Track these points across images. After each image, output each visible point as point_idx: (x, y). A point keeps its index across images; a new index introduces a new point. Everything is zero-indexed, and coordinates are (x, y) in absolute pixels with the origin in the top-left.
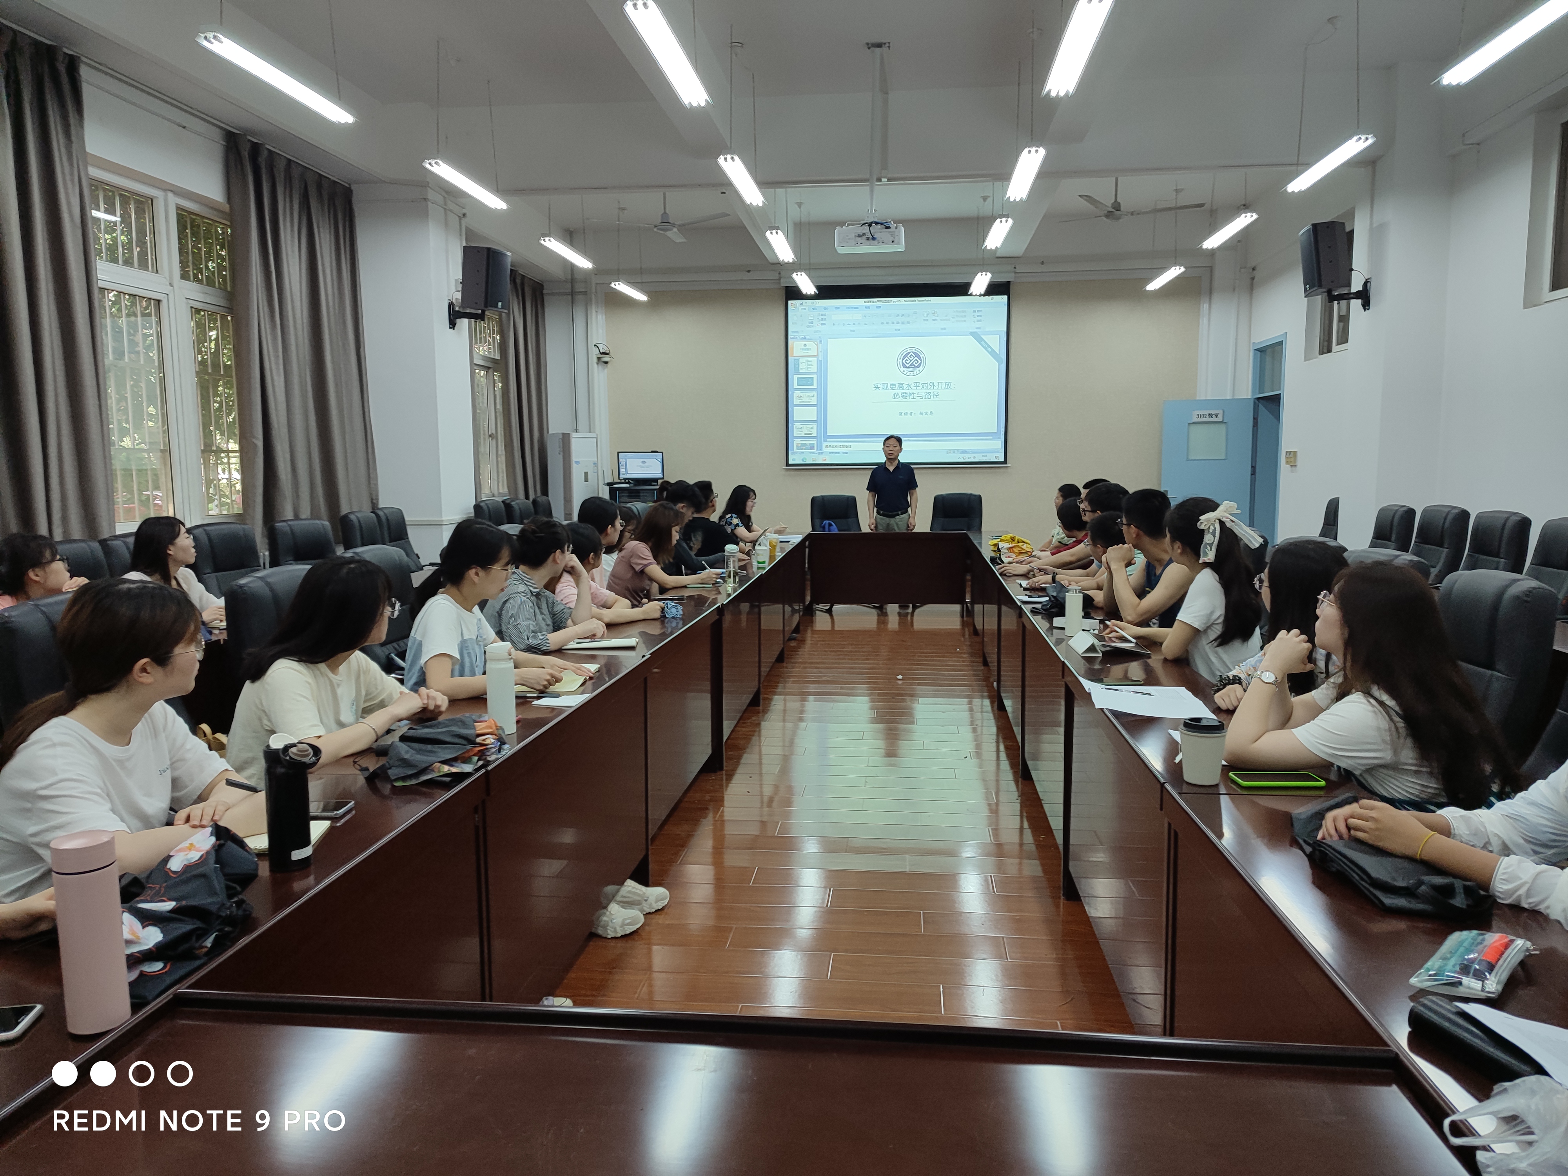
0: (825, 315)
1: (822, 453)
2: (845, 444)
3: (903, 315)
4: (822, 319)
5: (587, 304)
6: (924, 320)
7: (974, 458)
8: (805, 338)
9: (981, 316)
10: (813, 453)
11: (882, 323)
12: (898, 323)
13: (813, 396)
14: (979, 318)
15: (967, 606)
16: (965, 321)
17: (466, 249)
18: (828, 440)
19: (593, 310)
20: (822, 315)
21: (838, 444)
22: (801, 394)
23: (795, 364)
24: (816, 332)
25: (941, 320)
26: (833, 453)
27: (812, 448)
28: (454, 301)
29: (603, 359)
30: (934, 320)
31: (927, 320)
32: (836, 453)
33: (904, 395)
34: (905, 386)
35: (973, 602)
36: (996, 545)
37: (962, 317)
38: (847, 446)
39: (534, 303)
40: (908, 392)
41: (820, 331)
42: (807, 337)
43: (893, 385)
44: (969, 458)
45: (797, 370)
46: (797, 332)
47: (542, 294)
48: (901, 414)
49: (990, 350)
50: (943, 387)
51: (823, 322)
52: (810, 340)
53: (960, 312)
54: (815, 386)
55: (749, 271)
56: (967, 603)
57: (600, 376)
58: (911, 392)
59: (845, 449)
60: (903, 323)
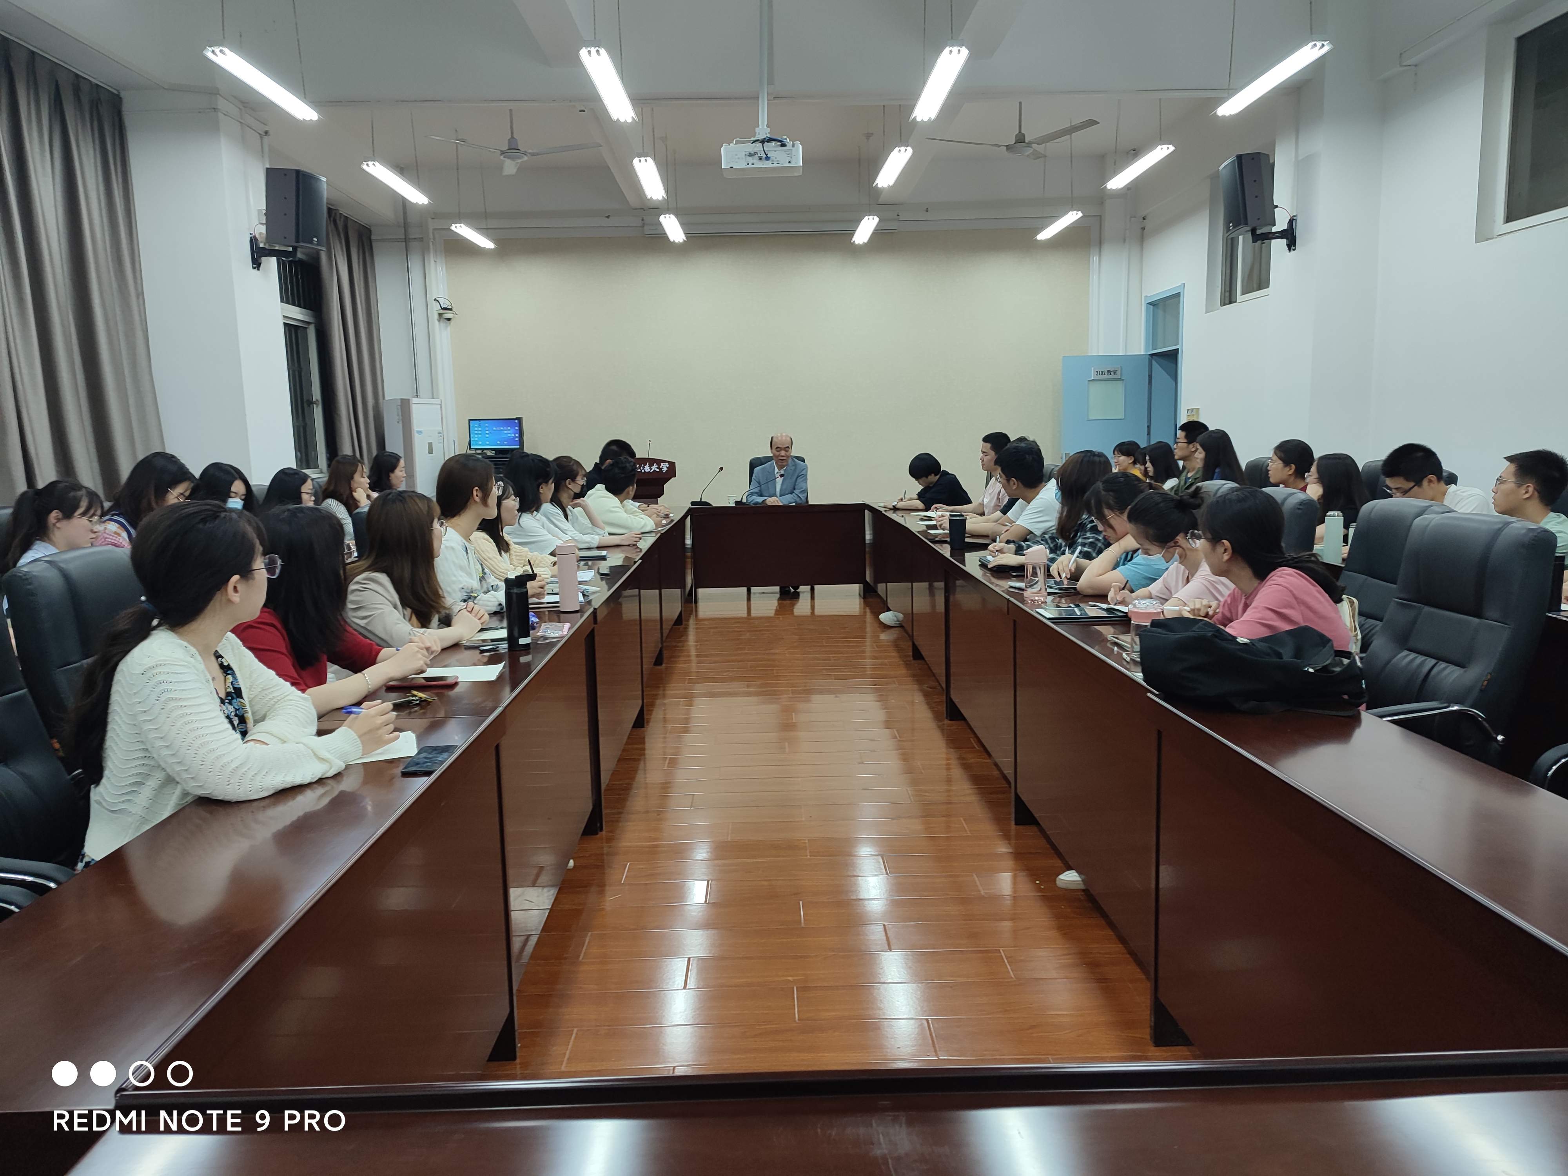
5: (424, 252)
15: (868, 585)
17: (269, 172)
19: (431, 260)
28: (257, 236)
29: (445, 314)
35: (875, 581)
39: (361, 251)
47: (370, 241)
55: (608, 217)
56: (868, 582)
57: (443, 335)
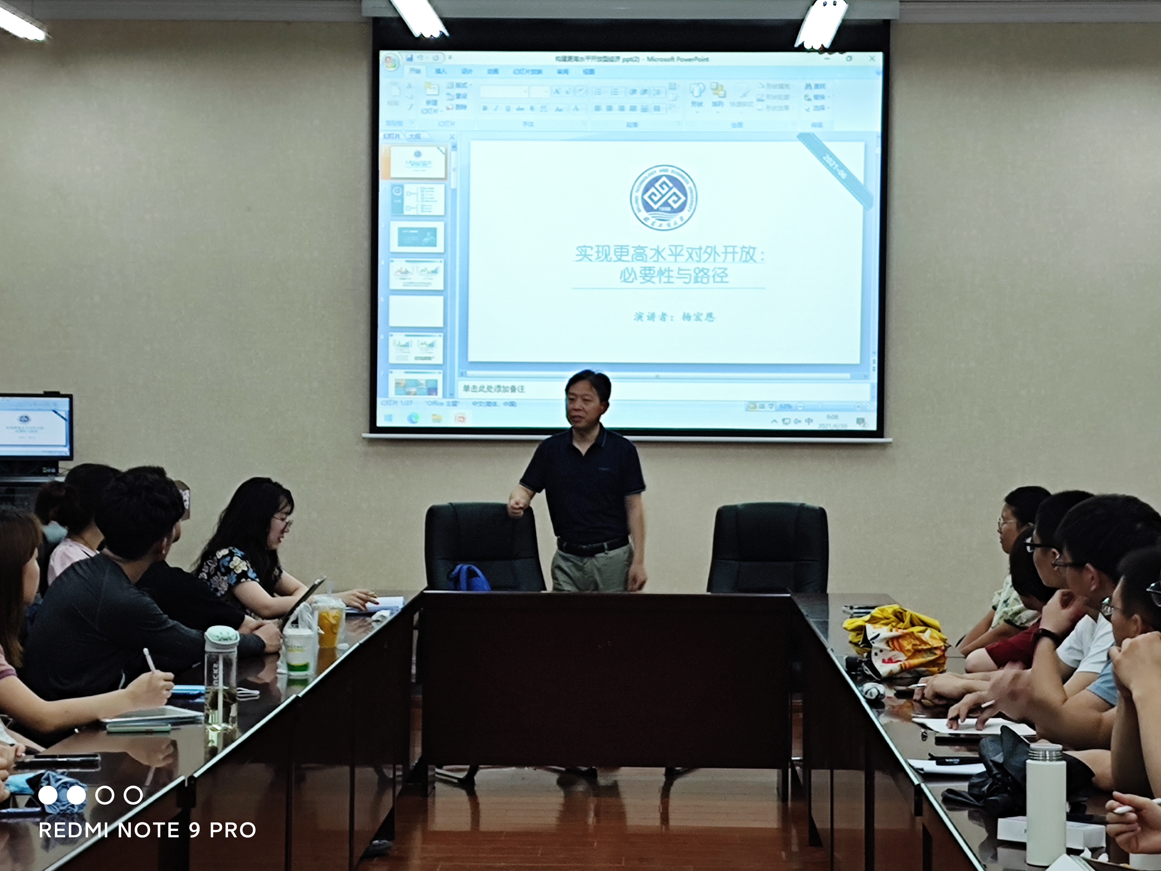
0: (464, 85)
1: (455, 404)
2: (509, 384)
3: (645, 91)
4: (458, 96)
6: (693, 103)
7: (809, 421)
8: (418, 137)
9: (823, 97)
10: (435, 403)
11: (598, 108)
12: (633, 109)
13: (435, 272)
14: (819, 103)
15: (794, 772)
16: (787, 108)
18: (470, 373)
20: (458, 85)
21: (494, 384)
22: (409, 266)
23: (393, 197)
24: (445, 123)
25: (733, 104)
26: (481, 404)
27: (432, 391)
30: (715, 104)
31: (700, 104)
32: (489, 404)
33: (647, 274)
34: (650, 253)
35: (808, 764)
36: (861, 630)
37: (779, 97)
38: (513, 389)
40: (657, 266)
41: (453, 123)
42: (424, 135)
43: (622, 250)
44: (797, 421)
45: (398, 210)
46: (400, 123)
48: (640, 317)
49: (843, 175)
50: (737, 257)
51: (461, 102)
52: (430, 142)
53: (774, 86)
54: (440, 248)
56: (793, 764)
58: (664, 266)
59: (510, 396)
60: (645, 110)
